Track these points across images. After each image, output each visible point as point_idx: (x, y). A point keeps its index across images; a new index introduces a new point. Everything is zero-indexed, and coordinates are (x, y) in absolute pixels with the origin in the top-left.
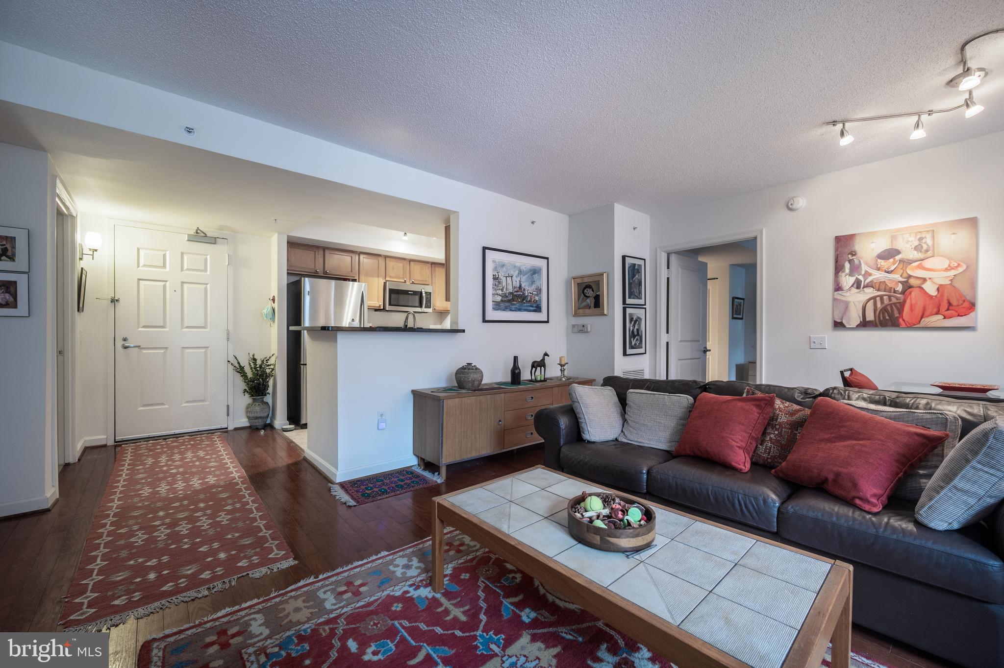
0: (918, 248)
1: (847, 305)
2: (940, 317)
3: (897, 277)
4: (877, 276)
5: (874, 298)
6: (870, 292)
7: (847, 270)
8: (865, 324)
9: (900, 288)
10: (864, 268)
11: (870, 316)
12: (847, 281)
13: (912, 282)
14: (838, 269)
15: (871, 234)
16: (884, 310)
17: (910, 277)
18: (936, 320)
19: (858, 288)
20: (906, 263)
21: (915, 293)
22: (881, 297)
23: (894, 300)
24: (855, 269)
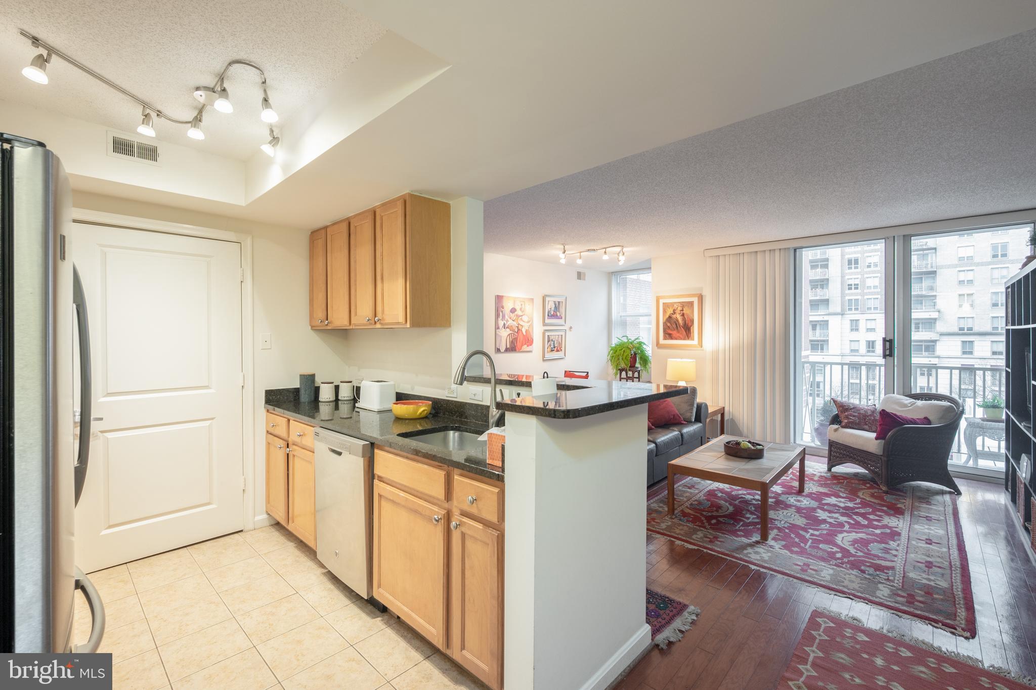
0: (521, 309)
1: (501, 337)
2: (526, 346)
3: (515, 324)
4: (510, 322)
5: (509, 335)
6: (508, 331)
7: (501, 317)
8: (507, 350)
9: (516, 330)
10: (507, 317)
11: (508, 346)
12: (501, 323)
13: (520, 327)
14: (497, 316)
15: (508, 297)
16: (512, 341)
17: (519, 324)
18: (525, 348)
19: (504, 328)
20: (518, 316)
21: (520, 333)
22: (511, 334)
23: (515, 337)
24: (504, 316)
